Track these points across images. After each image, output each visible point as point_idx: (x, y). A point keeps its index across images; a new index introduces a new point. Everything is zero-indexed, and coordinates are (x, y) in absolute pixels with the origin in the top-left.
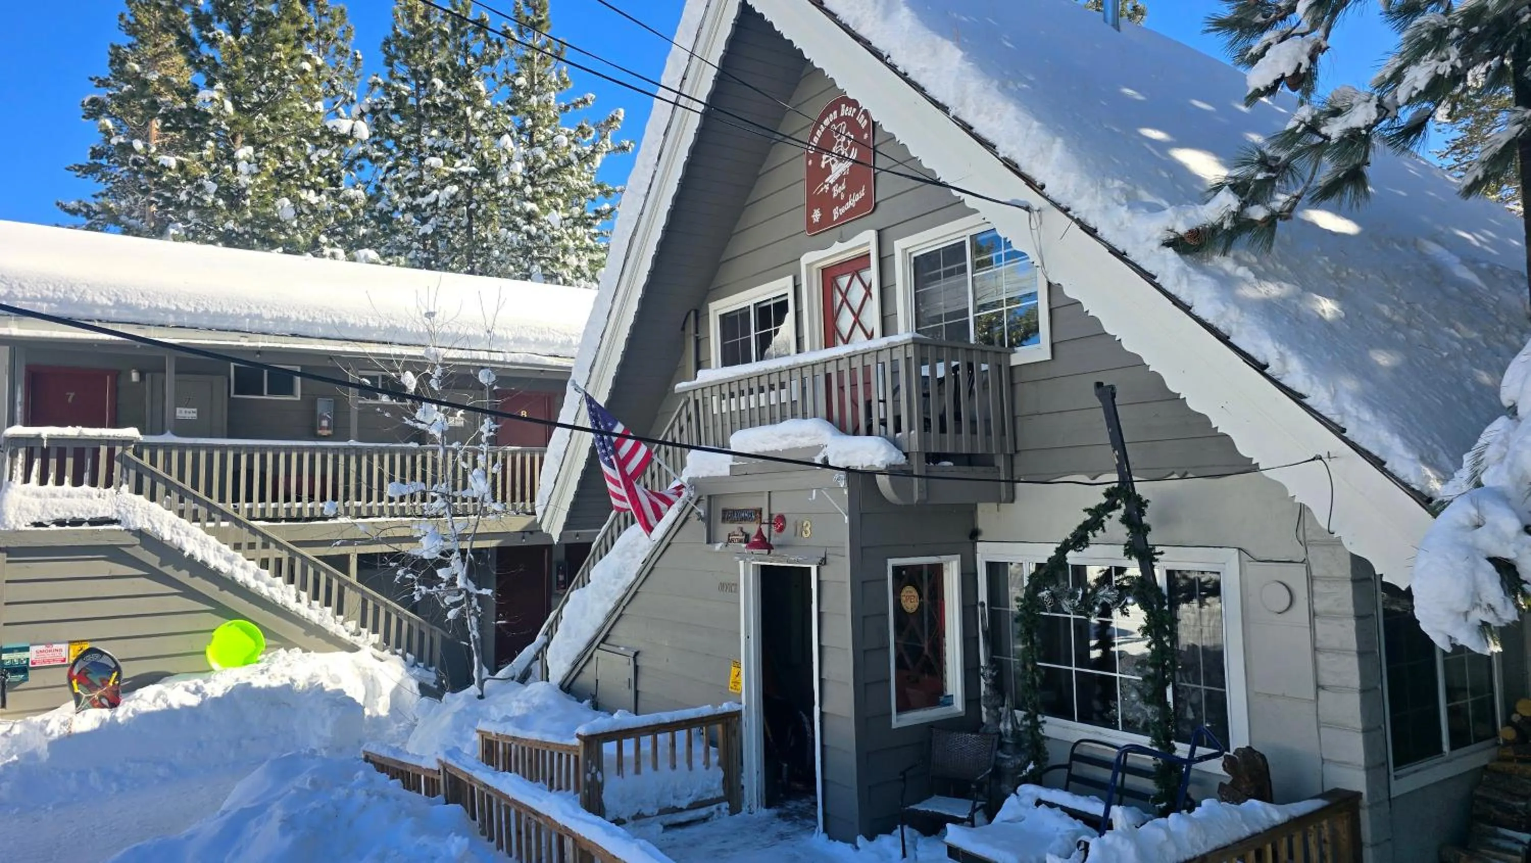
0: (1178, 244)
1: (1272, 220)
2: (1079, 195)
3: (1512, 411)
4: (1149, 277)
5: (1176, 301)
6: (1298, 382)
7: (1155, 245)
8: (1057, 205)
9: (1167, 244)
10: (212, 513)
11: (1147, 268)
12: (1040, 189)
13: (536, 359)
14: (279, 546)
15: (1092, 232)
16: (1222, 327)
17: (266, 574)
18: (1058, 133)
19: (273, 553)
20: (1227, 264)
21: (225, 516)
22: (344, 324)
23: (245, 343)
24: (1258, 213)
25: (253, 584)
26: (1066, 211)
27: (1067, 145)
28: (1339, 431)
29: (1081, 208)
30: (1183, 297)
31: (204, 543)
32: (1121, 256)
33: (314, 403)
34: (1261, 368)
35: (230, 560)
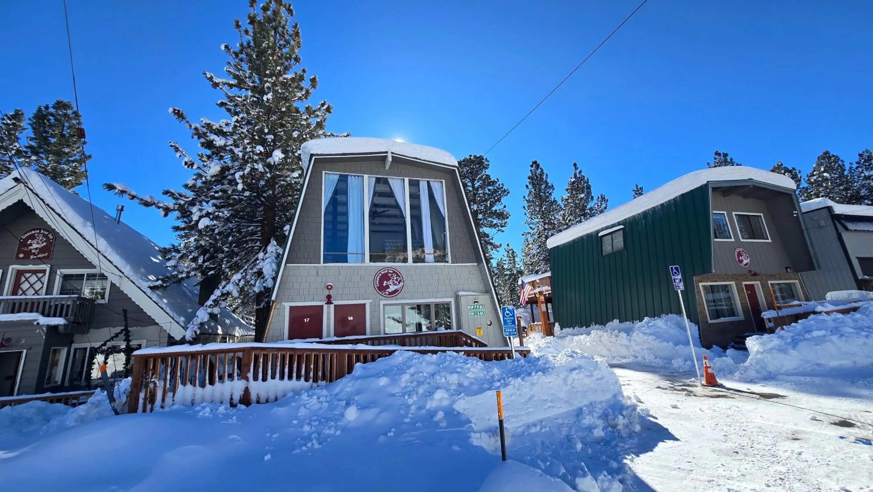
0: (151, 288)
1: (166, 287)
2: (132, 276)
3: (197, 316)
4: (144, 293)
5: (149, 297)
6: (168, 312)
7: (146, 287)
8: (127, 277)
9: (148, 287)
11: (144, 291)
12: (123, 273)
15: (134, 283)
16: (157, 302)
18: (128, 264)
20: (158, 292)
24: (165, 285)
26: (128, 278)
27: (131, 267)
28: (173, 319)
29: (132, 278)
30: (151, 297)
32: (139, 288)
34: (162, 309)
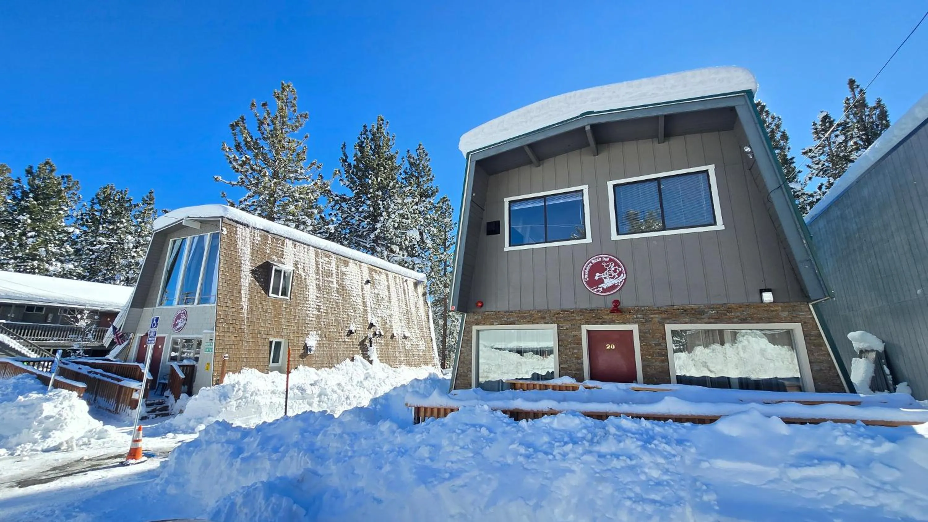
10: (19, 338)
13: (113, 309)
14: (34, 346)
17: (30, 351)
19: (33, 347)
21: (22, 339)
22: (64, 301)
23: (37, 304)
25: (26, 353)
31: (15, 344)
33: (48, 315)
35: (21, 348)
